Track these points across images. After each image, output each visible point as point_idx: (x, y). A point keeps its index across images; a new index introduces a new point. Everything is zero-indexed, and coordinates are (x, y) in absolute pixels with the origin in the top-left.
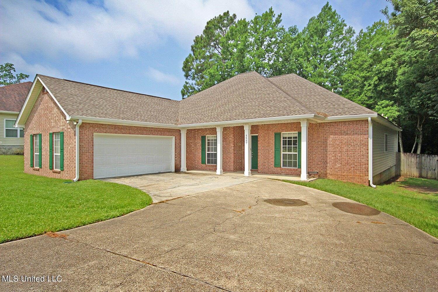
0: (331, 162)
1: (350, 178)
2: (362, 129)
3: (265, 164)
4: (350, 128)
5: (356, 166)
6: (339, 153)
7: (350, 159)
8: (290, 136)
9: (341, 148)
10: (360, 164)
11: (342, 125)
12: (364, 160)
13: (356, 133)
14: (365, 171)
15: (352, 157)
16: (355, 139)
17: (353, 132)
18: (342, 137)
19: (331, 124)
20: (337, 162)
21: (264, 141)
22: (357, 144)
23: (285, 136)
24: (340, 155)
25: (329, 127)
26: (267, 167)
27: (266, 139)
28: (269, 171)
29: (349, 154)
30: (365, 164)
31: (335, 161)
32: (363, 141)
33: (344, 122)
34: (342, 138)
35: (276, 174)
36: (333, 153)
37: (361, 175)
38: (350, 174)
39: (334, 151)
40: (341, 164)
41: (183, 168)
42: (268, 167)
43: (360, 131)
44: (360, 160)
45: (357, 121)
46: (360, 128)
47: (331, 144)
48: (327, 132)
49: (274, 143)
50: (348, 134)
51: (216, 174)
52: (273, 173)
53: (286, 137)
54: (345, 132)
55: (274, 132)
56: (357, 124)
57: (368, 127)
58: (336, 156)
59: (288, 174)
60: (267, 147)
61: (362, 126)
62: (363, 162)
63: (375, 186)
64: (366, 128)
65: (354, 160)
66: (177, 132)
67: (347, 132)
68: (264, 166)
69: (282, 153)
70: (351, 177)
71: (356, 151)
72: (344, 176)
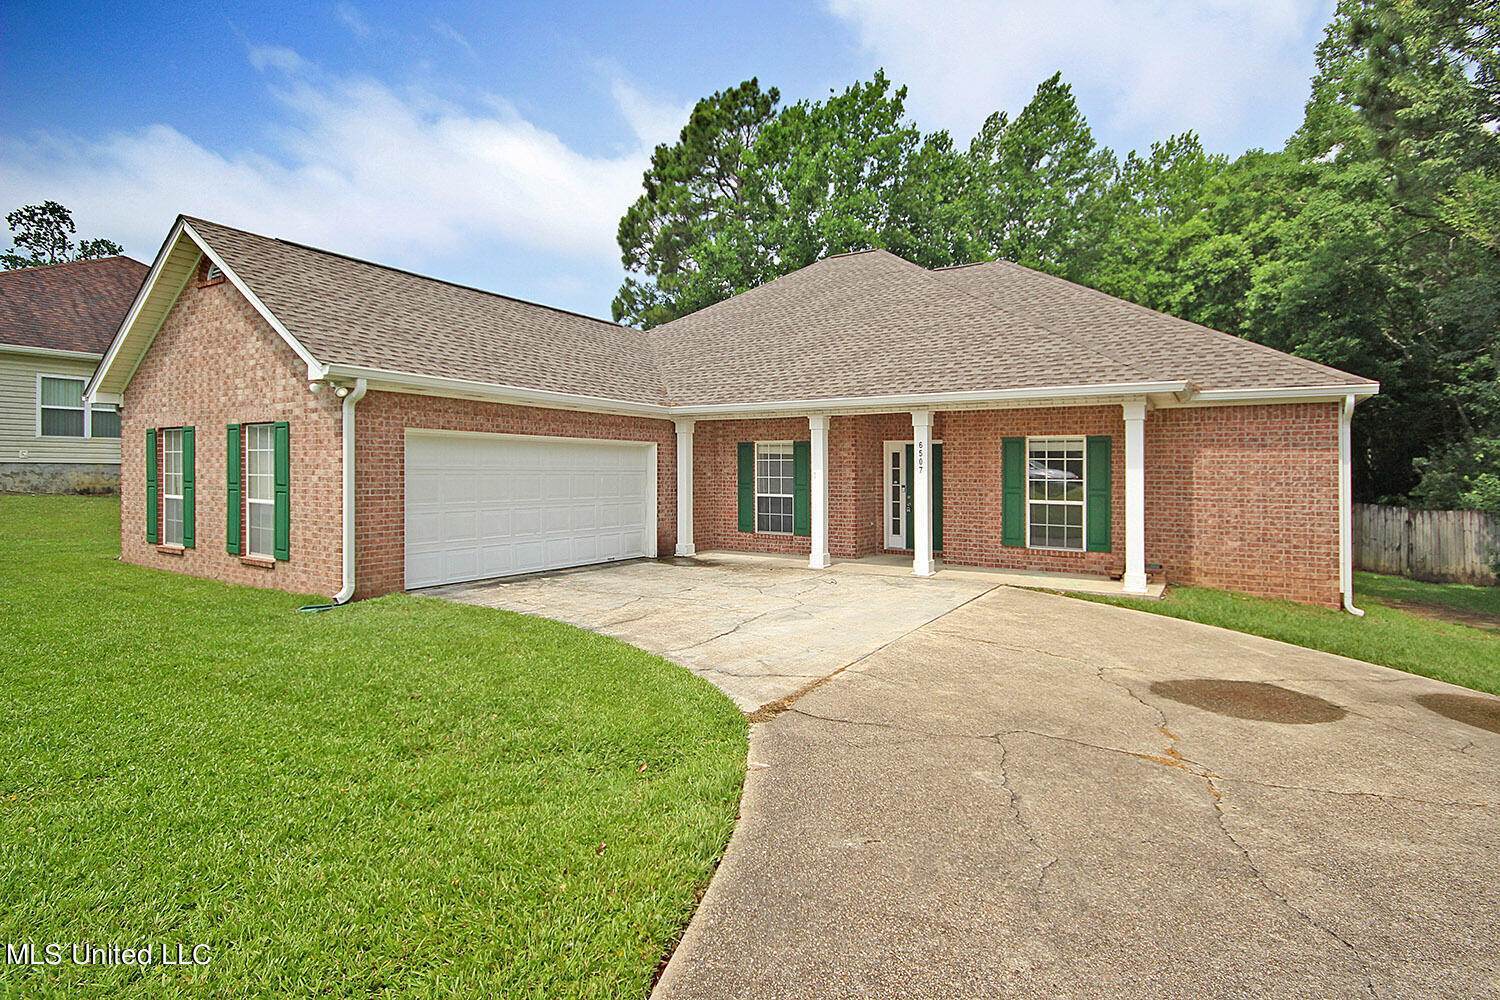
0: (1206, 532)
1: (1276, 585)
2: (1318, 433)
3: (968, 536)
4: (1275, 428)
5: (1295, 547)
6: (1236, 506)
7: (1272, 524)
8: (1055, 448)
9: (1239, 489)
10: (1311, 542)
11: (1243, 419)
12: (1322, 529)
13: (1294, 445)
14: (1328, 565)
15: (1279, 518)
16: (1292, 465)
17: (1286, 439)
18: (1243, 456)
19: (1207, 414)
20: (1227, 533)
21: (964, 462)
22: (1299, 479)
23: (1038, 448)
24: (1237, 511)
25: (1196, 424)
26: (975, 545)
27: (972, 458)
28: (983, 557)
29: (1269, 509)
30: (1329, 543)
31: (1222, 530)
32: (1319, 468)
33: (1253, 409)
34: (1245, 460)
35: (1008, 567)
36: (1214, 506)
37: (1315, 575)
38: (1275, 573)
39: (1217, 501)
40: (1241, 540)
41: (685, 545)
42: (980, 546)
43: (1310, 439)
44: (1311, 530)
45: (1298, 405)
46: (1310, 427)
47: (1205, 478)
48: (1192, 440)
49: (999, 470)
50: (1264, 446)
51: (810, 566)
52: (996, 566)
53: (1044, 452)
54: (1255, 440)
55: (1002, 434)
56: (1298, 417)
57: (1336, 427)
58: (1225, 515)
59: (1053, 570)
60: (975, 481)
61: (1318, 422)
62: (1319, 536)
63: (1360, 612)
64: (1330, 430)
65: (1288, 530)
66: (663, 430)
67: (1263, 439)
68: (966, 540)
69: (1029, 502)
70: (1279, 580)
71: (1294, 502)
72: (1253, 577)
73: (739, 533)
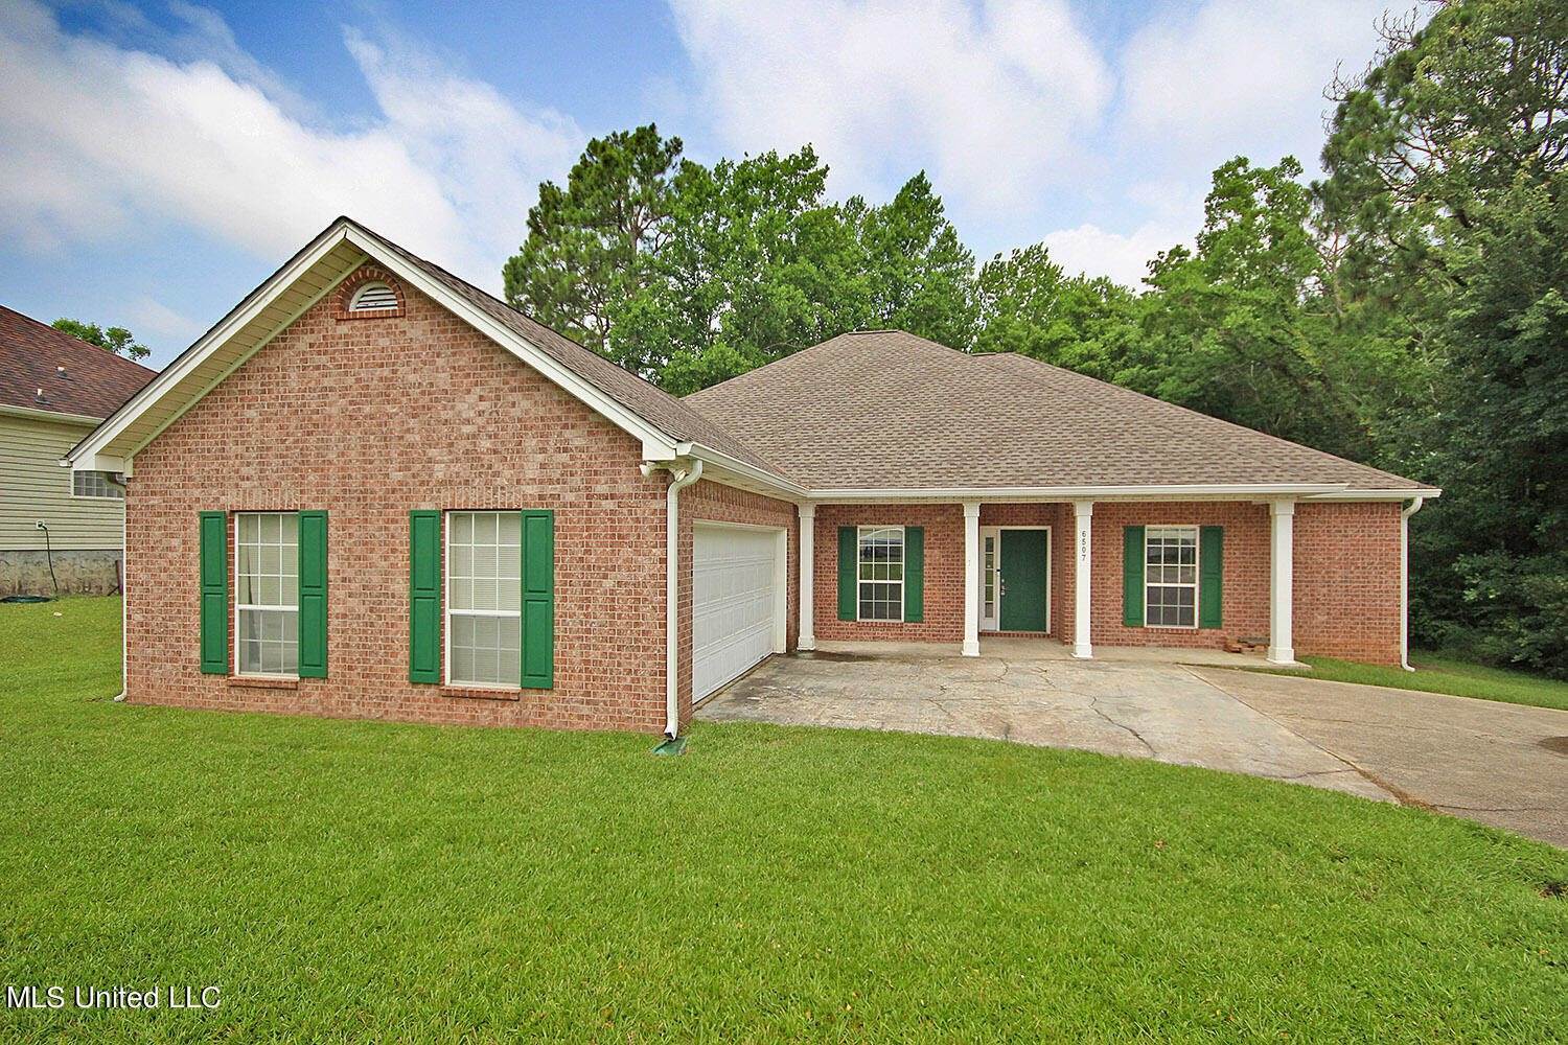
1: (1354, 651)
2: (1386, 526)
4: (1355, 522)
5: (1369, 619)
6: (1323, 586)
7: (1352, 600)
8: (1171, 536)
9: (1327, 572)
10: (1380, 615)
11: (1330, 513)
12: (1388, 604)
13: (1369, 536)
14: (1391, 633)
15: (1357, 596)
16: (1366, 552)
17: (1363, 531)
18: (1330, 545)
20: (1317, 609)
22: (1372, 563)
23: (1155, 535)
24: (1325, 590)
26: (1096, 627)
27: (1094, 544)
28: (1104, 637)
29: (1349, 588)
30: (1392, 615)
31: (1313, 607)
32: (1387, 555)
33: (1340, 505)
34: (1332, 548)
35: (1128, 645)
37: (1383, 641)
38: (1353, 641)
39: (1308, 582)
40: (1328, 614)
41: (806, 640)
42: (1102, 627)
43: (1380, 531)
44: (1380, 605)
45: (1372, 504)
46: (1381, 522)
47: (1301, 563)
49: (1121, 556)
50: (1347, 536)
51: (963, 653)
52: (1117, 645)
53: (1160, 540)
54: (1340, 532)
55: (1124, 523)
56: (1372, 513)
57: (1399, 522)
58: (1316, 594)
59: (1170, 647)
61: (1387, 517)
62: (1386, 610)
63: (1413, 670)
64: (1395, 524)
65: (1363, 605)
67: (1345, 531)
69: (1146, 584)
70: (1356, 647)
71: (1368, 582)
72: (1336, 645)
73: (837, 622)
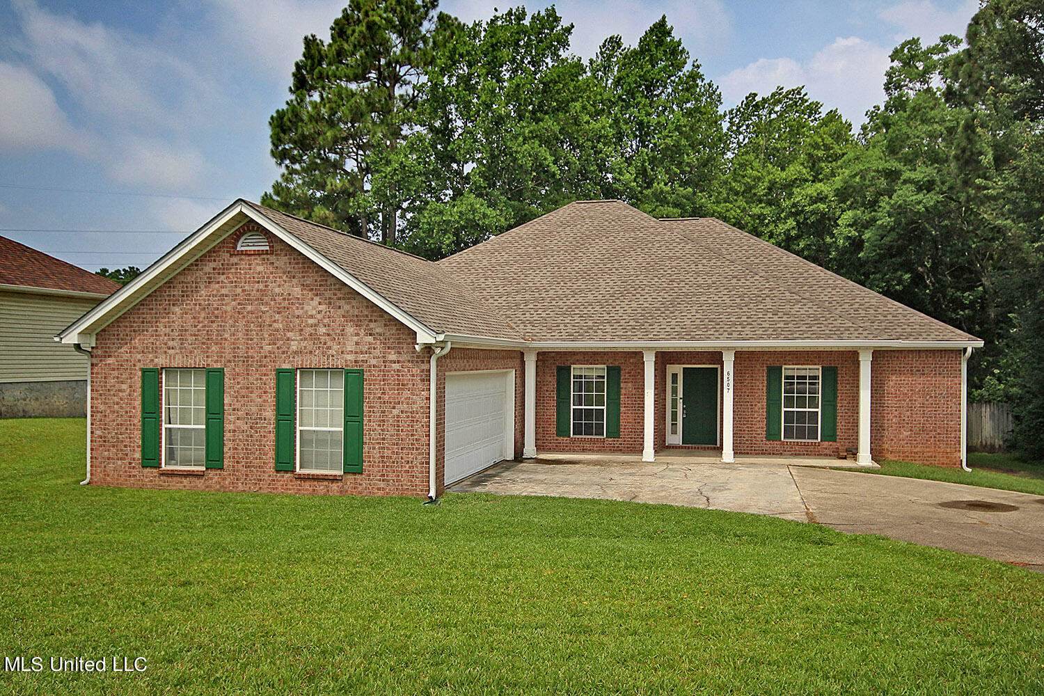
0: (891, 427)
1: (928, 457)
2: (951, 367)
3: (742, 434)
4: (929, 364)
5: (939, 434)
6: (908, 411)
7: (927, 421)
8: (802, 373)
9: (910, 400)
10: (947, 431)
11: (913, 358)
12: (953, 423)
13: (939, 374)
14: (955, 444)
15: (931, 417)
16: (937, 385)
17: (935, 371)
18: (913, 380)
19: (893, 354)
20: (903, 427)
21: (741, 383)
22: (942, 394)
23: (790, 373)
24: (909, 413)
25: (887, 360)
26: (747, 440)
27: (746, 380)
28: (753, 448)
29: (926, 412)
30: (955, 431)
31: (901, 425)
32: (952, 388)
33: (919, 352)
34: (914, 382)
35: (770, 454)
36: (896, 410)
37: (948, 450)
38: (928, 450)
39: (897, 407)
40: (911, 430)
41: (530, 450)
42: (752, 441)
43: (947, 371)
44: (947, 424)
45: (941, 351)
46: (947, 364)
47: (892, 394)
48: (884, 370)
49: (765, 388)
50: (924, 374)
52: (762, 454)
53: (794, 376)
54: (920, 371)
55: (767, 364)
56: (941, 357)
57: (960, 364)
58: (902, 416)
59: (799, 455)
60: (748, 396)
61: (951, 361)
62: (951, 427)
63: (970, 470)
64: (958, 365)
65: (935, 424)
67: (923, 370)
68: (741, 437)
69: (783, 409)
70: (930, 454)
71: (939, 407)
72: (916, 453)
73: (557, 438)
